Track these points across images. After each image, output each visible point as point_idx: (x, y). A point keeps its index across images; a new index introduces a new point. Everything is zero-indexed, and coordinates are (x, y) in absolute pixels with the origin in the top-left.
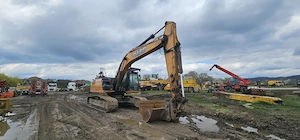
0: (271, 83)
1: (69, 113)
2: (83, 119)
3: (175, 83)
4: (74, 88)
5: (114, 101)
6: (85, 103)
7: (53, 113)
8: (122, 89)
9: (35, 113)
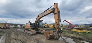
0: (80, 26)
1: (18, 35)
2: (23, 38)
3: (58, 25)
4: (19, 26)
5: (34, 31)
6: (24, 31)
7: (11, 35)
8: (37, 27)
9: (4, 35)
